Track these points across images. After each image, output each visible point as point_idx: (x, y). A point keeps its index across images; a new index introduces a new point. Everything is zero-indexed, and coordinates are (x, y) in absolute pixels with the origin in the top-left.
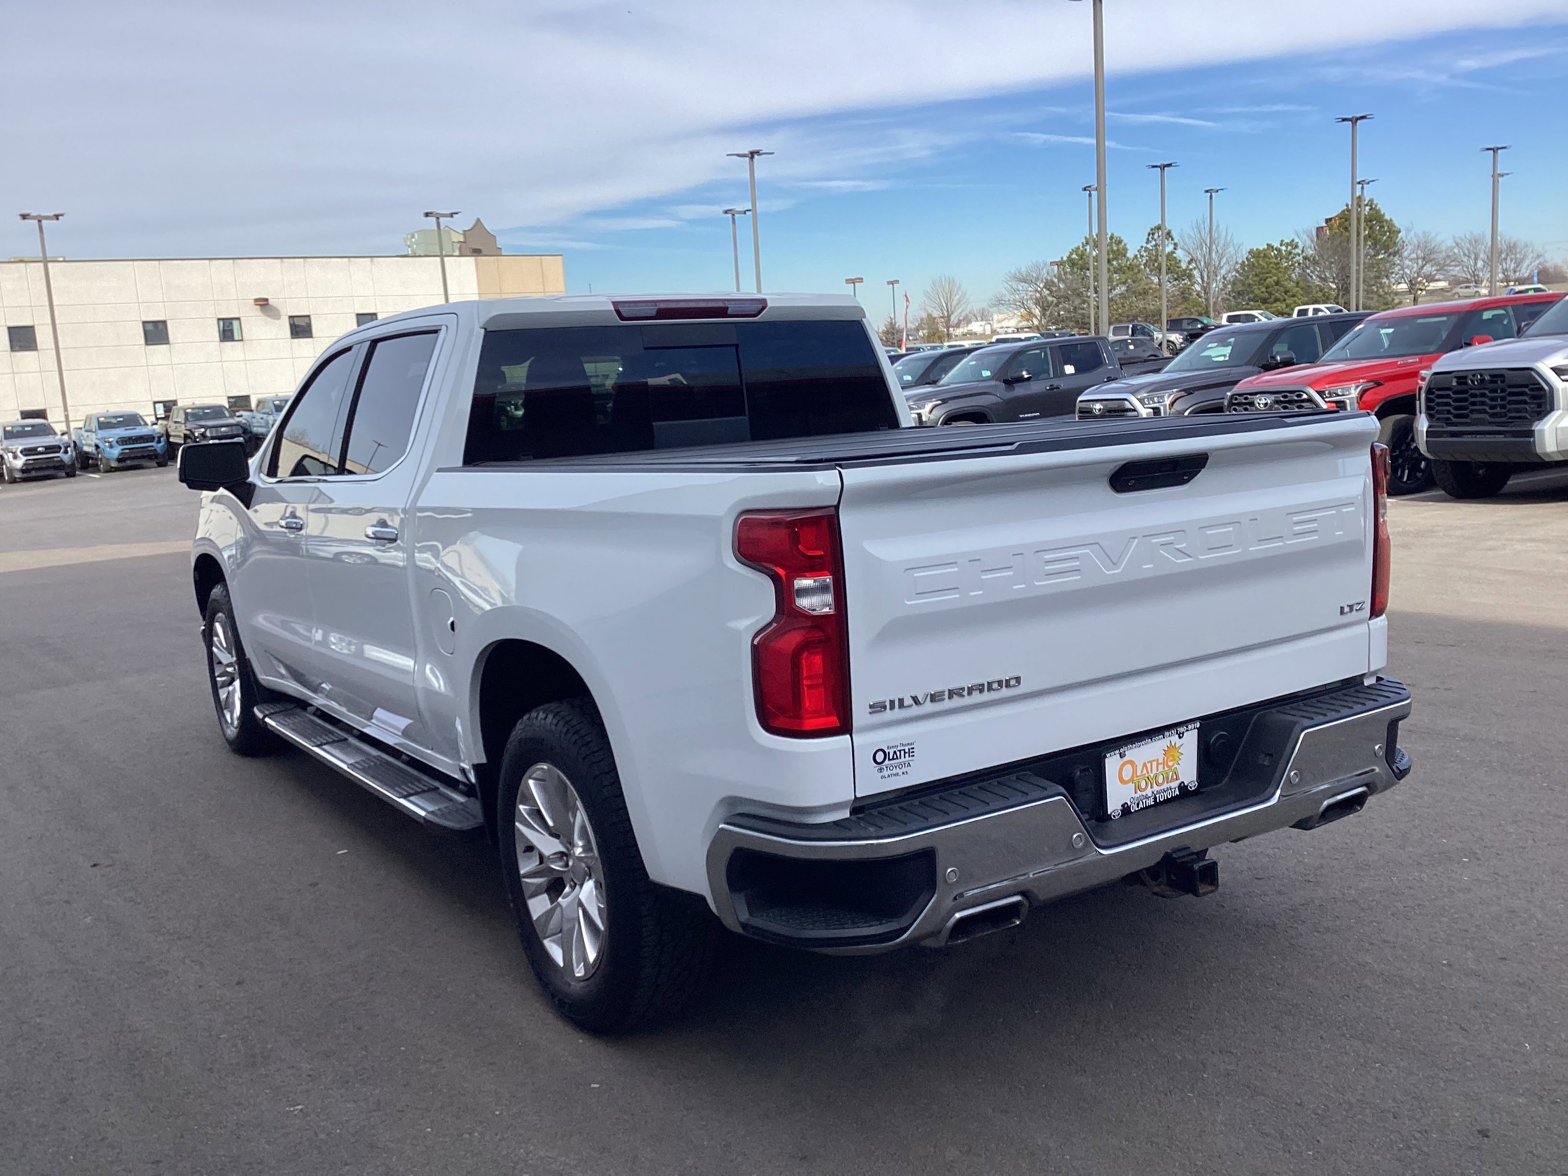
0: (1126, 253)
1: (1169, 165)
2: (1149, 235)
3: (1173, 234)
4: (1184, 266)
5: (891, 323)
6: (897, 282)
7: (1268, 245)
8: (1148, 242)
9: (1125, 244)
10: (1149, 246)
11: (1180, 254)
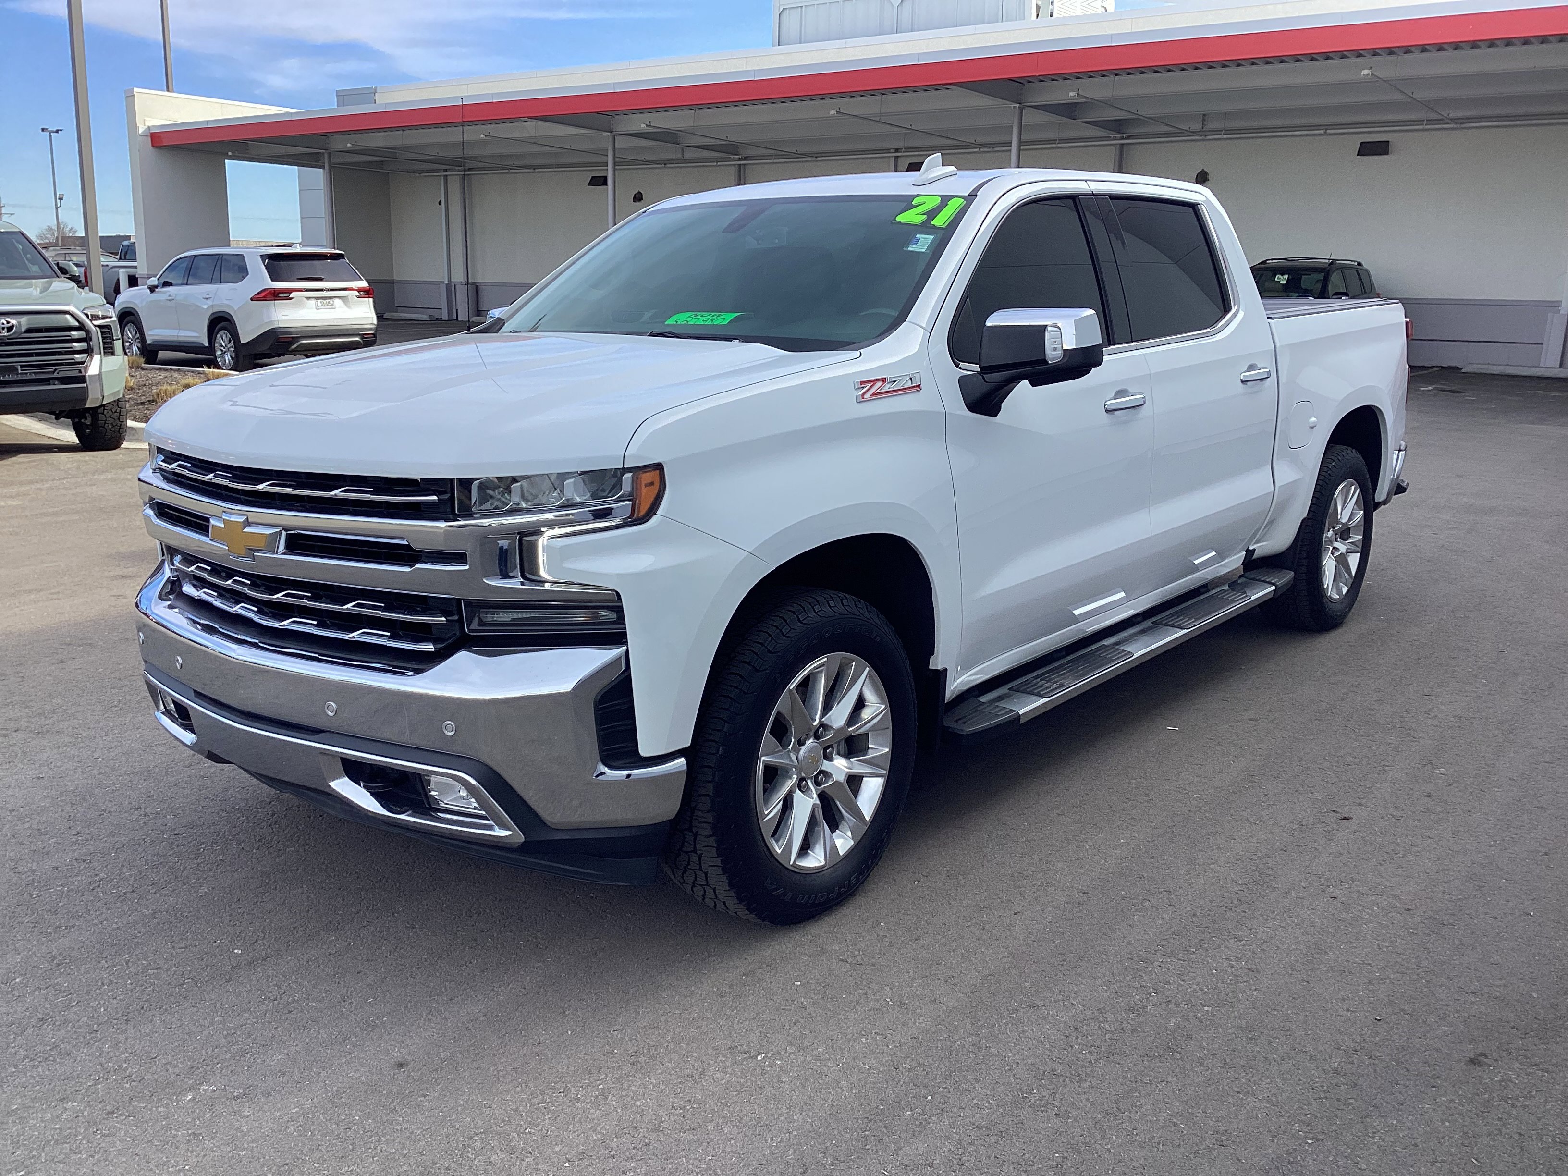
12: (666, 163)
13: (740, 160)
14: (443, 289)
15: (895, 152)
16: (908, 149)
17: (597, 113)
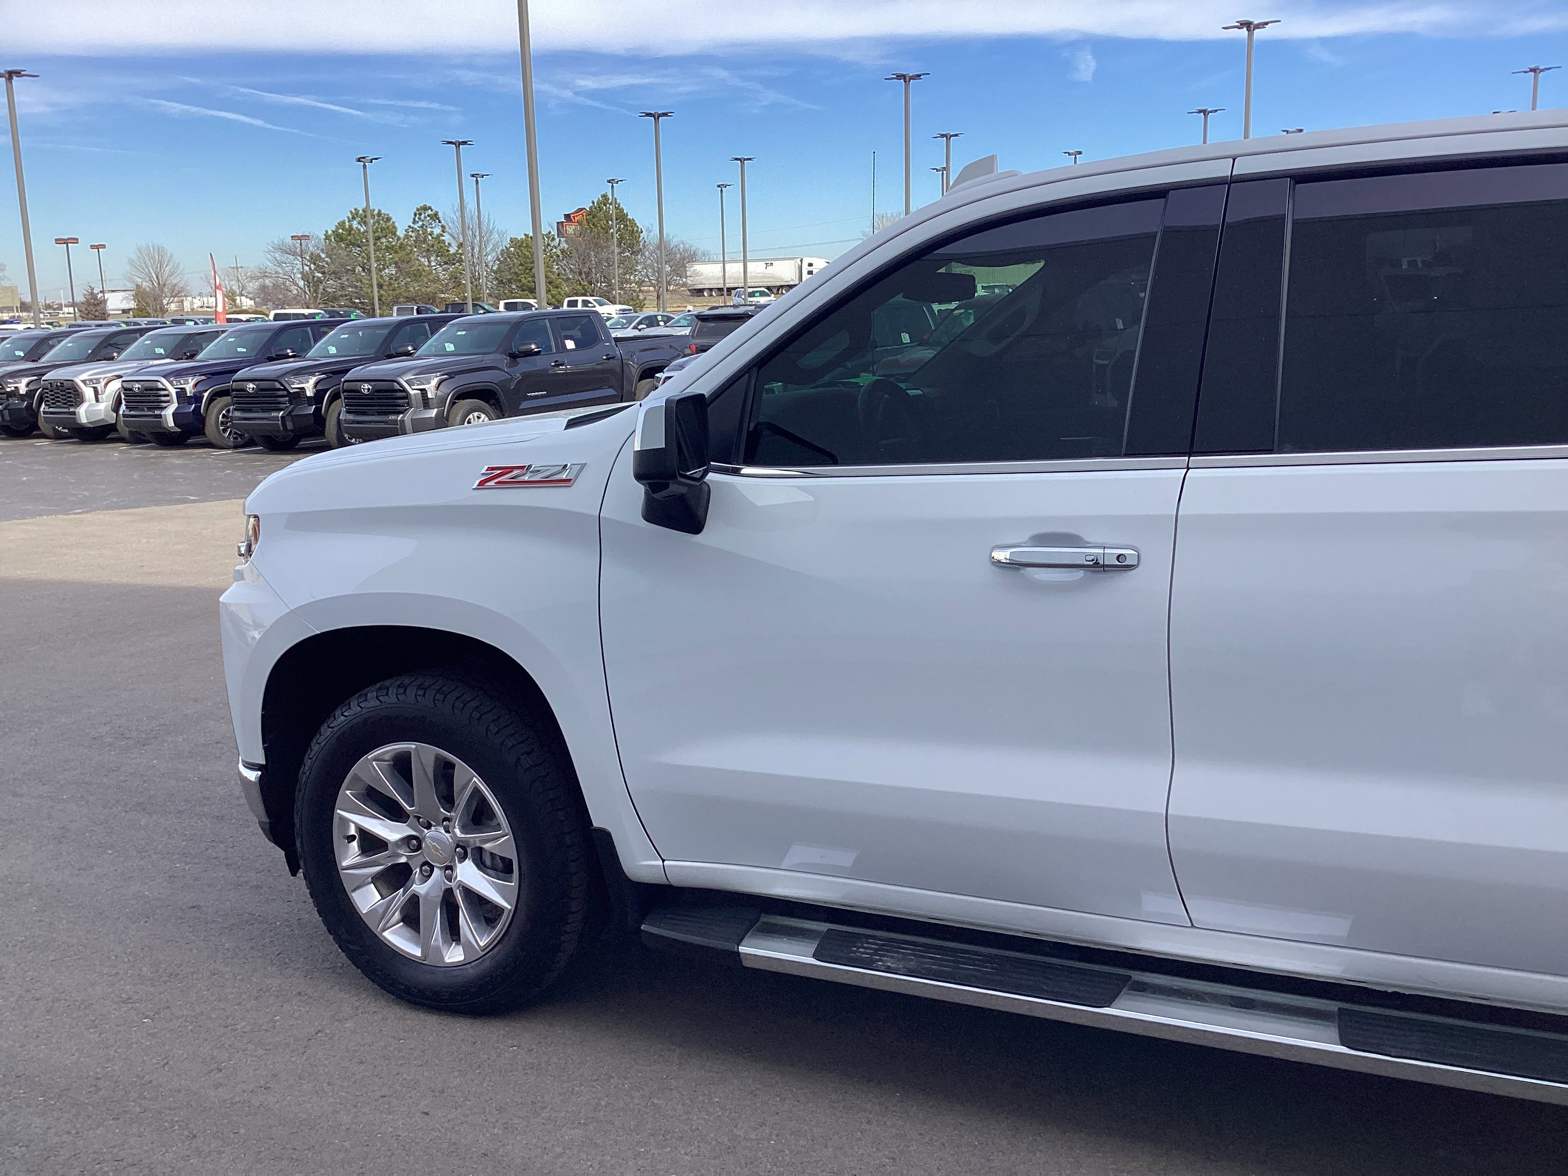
0: (396, 231)
1: (465, 143)
2: (415, 215)
3: (440, 215)
4: (452, 250)
5: (92, 294)
6: (104, 246)
7: (525, 235)
8: (414, 222)
9: (394, 223)
10: (415, 226)
11: (447, 238)
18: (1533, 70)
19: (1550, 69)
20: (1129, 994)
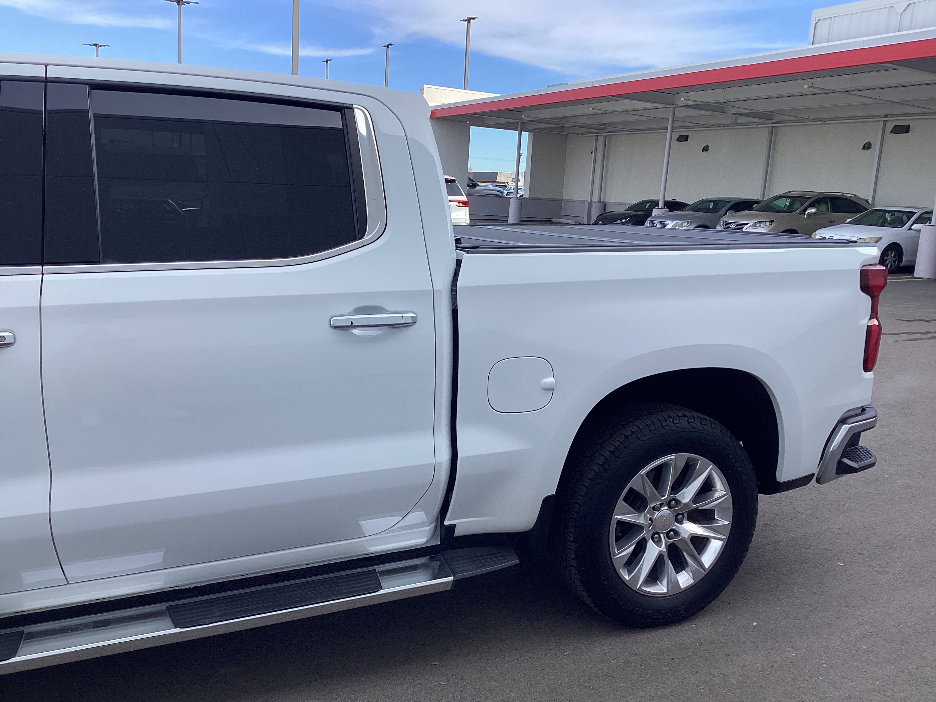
12: (723, 126)
13: (773, 123)
14: (587, 204)
15: (885, 117)
16: (893, 115)
17: (654, 91)
18: (96, 45)
19: (104, 46)
20: (26, 643)
